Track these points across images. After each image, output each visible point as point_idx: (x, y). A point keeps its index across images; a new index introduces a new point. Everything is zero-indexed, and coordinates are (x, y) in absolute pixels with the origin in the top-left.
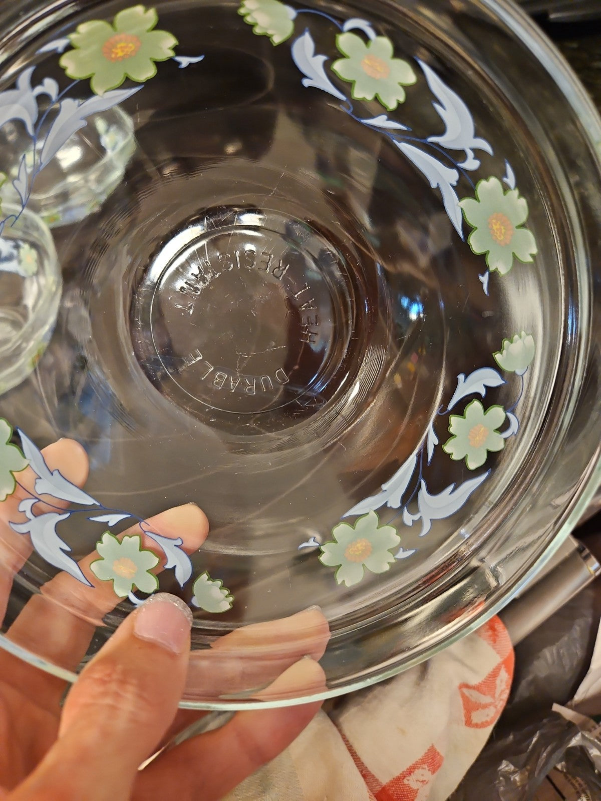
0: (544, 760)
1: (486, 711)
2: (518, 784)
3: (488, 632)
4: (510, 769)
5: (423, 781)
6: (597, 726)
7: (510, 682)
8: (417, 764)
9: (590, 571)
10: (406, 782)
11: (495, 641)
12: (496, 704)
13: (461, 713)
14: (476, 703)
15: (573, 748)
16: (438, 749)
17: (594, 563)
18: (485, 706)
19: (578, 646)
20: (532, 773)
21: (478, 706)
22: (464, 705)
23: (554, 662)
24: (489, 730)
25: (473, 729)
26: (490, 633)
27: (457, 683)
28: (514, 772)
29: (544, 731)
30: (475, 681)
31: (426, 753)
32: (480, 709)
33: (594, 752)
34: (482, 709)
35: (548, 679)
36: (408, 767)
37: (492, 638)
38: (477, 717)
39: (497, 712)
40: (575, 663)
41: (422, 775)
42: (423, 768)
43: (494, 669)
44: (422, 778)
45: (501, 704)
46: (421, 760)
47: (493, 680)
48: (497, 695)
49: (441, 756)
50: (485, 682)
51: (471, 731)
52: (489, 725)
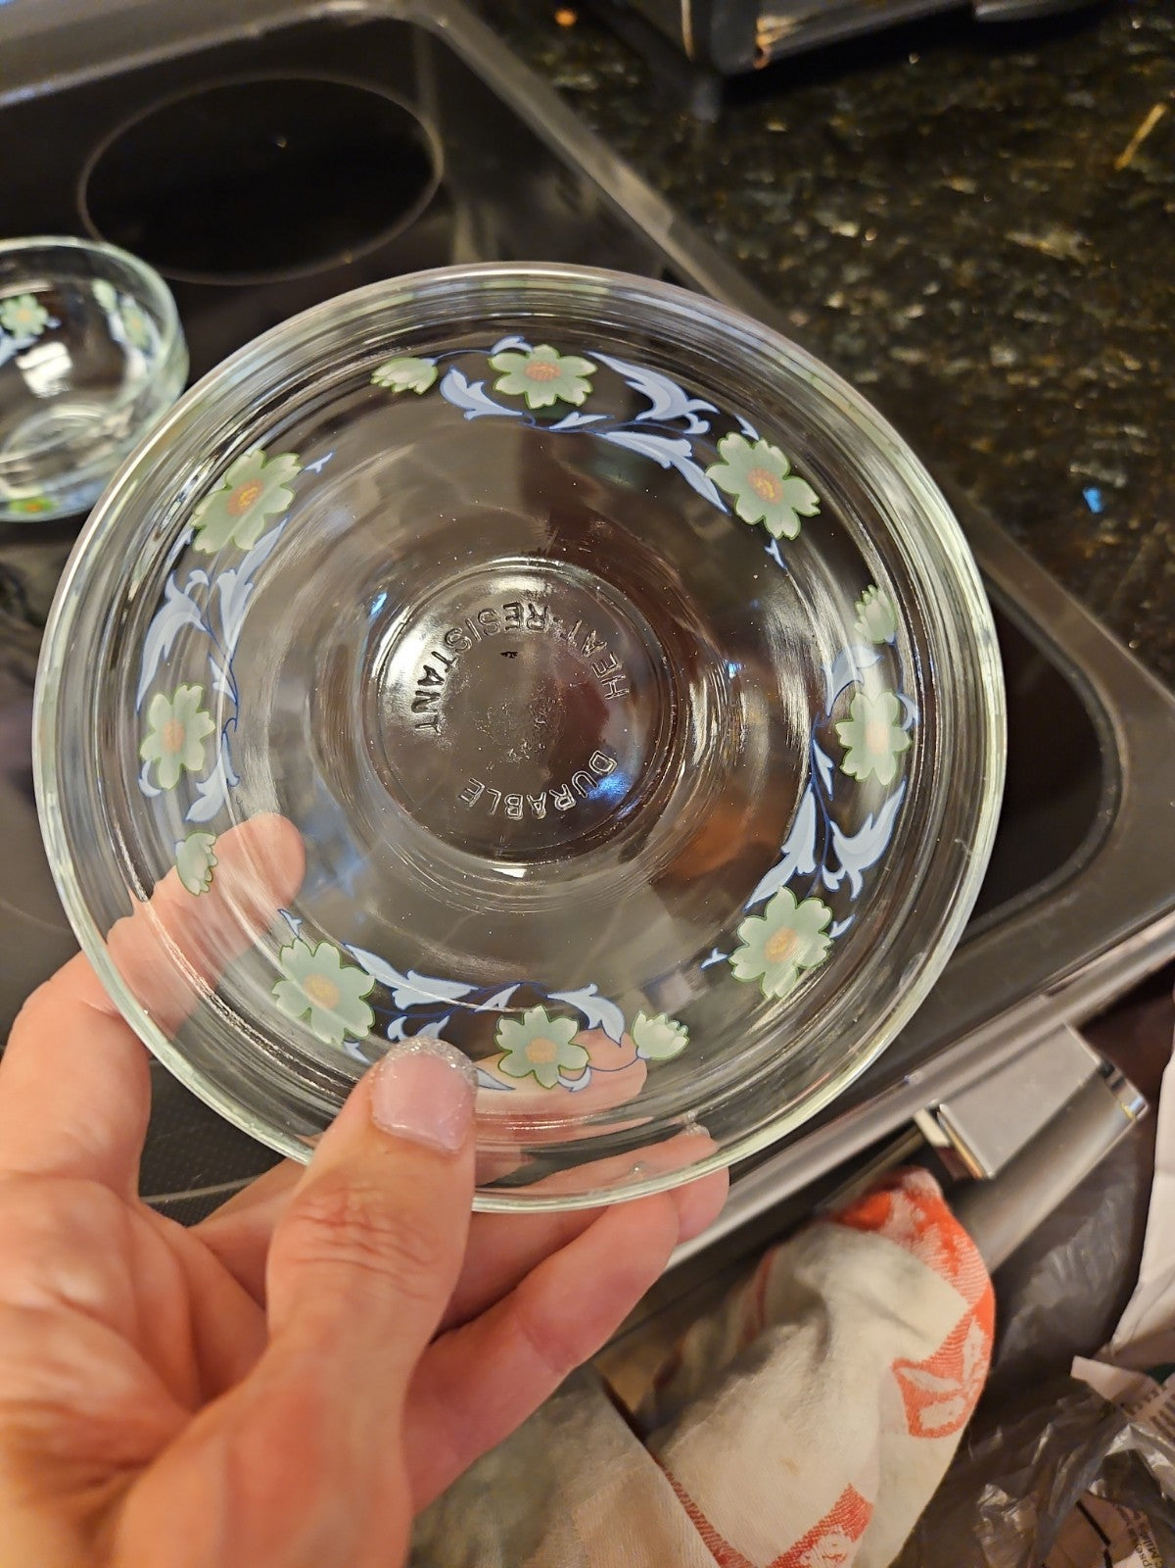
0: (1063, 1482)
1: (949, 1406)
2: (1019, 1528)
3: (940, 1253)
4: (1000, 1501)
5: (836, 1557)
6: (1159, 1390)
7: (990, 1344)
8: (821, 1526)
9: (1126, 1114)
10: (803, 1561)
11: (955, 1271)
12: (967, 1389)
13: (899, 1411)
14: (927, 1391)
15: (1119, 1456)
16: (862, 1492)
17: (1135, 1098)
18: (945, 1398)
19: (1113, 1238)
20: (1042, 1507)
21: (932, 1399)
22: (905, 1396)
23: (1069, 1276)
24: (956, 1437)
25: (924, 1440)
26: (945, 1255)
27: (888, 1362)
28: (1008, 1506)
29: (1060, 1423)
30: (922, 1353)
31: (837, 1503)
32: (936, 1403)
33: (1157, 1460)
34: (940, 1401)
35: (1060, 1309)
36: (806, 1533)
37: (949, 1265)
38: (930, 1418)
39: (968, 1405)
40: (1110, 1273)
41: (834, 1545)
42: (835, 1532)
43: (957, 1327)
44: (832, 1552)
45: (974, 1390)
46: (830, 1517)
47: (957, 1348)
48: (966, 1376)
49: (867, 1504)
50: (941, 1354)
51: (922, 1443)
52: (955, 1430)
